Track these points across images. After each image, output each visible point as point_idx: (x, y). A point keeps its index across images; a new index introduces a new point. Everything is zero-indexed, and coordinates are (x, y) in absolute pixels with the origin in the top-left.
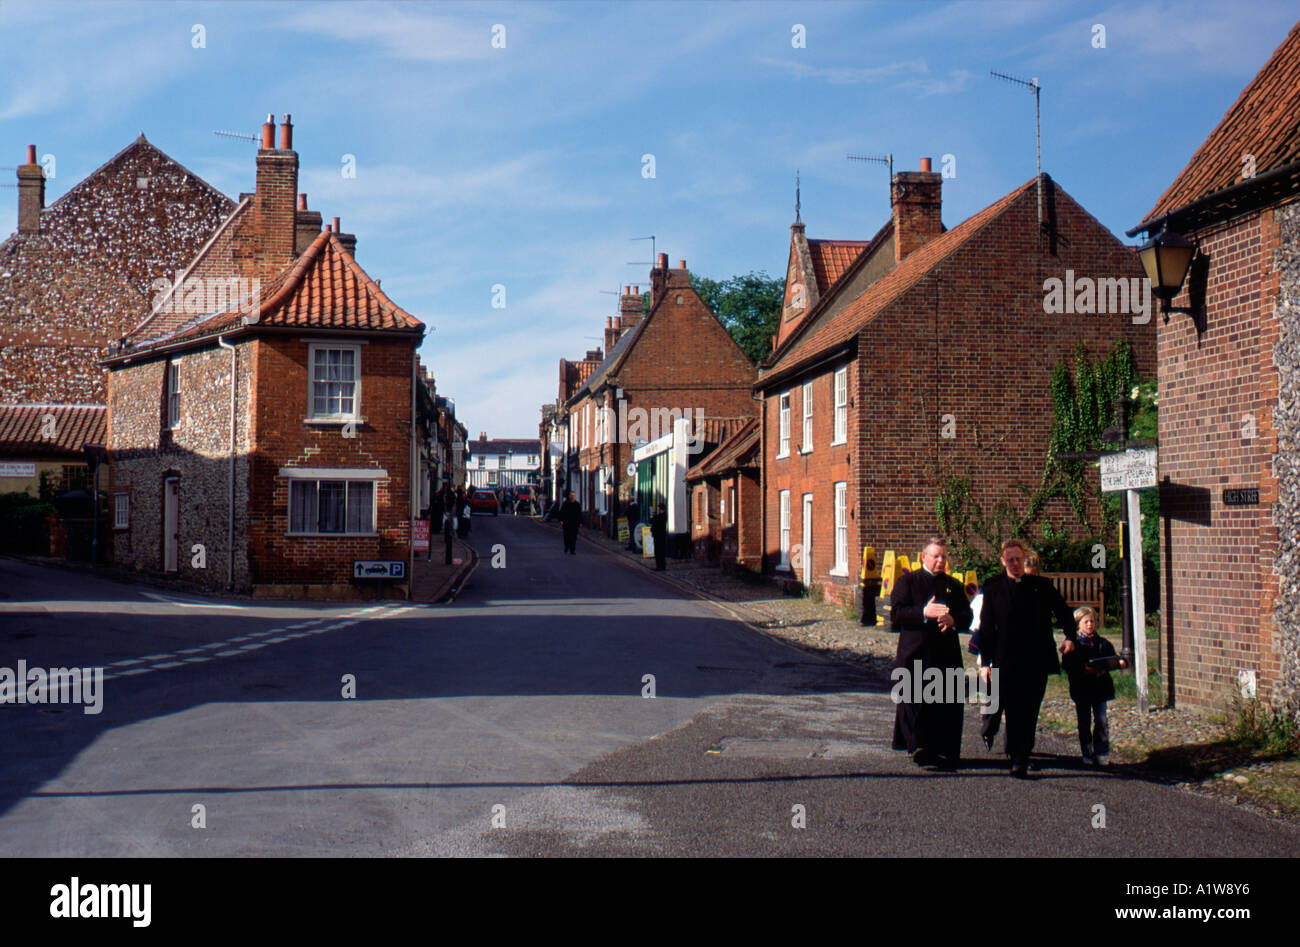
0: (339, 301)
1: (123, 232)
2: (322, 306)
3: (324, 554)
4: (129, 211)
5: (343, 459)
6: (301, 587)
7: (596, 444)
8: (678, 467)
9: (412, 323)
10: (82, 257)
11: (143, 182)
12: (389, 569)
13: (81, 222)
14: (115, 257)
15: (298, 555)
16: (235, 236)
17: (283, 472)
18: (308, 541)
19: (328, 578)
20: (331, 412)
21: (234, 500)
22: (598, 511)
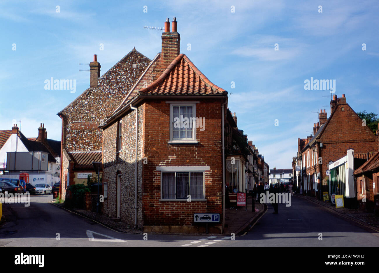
0: (186, 84)
1: (128, 85)
2: (177, 86)
3: (179, 210)
4: (130, 77)
5: (188, 161)
6: (167, 227)
7: (312, 165)
8: (350, 169)
9: (221, 91)
10: (113, 95)
11: (135, 66)
12: (212, 218)
13: (113, 82)
14: (125, 94)
15: (166, 210)
16: (153, 70)
17: (158, 168)
18: (171, 203)
19: (182, 222)
20: (182, 138)
21: (137, 183)
22: (314, 190)
